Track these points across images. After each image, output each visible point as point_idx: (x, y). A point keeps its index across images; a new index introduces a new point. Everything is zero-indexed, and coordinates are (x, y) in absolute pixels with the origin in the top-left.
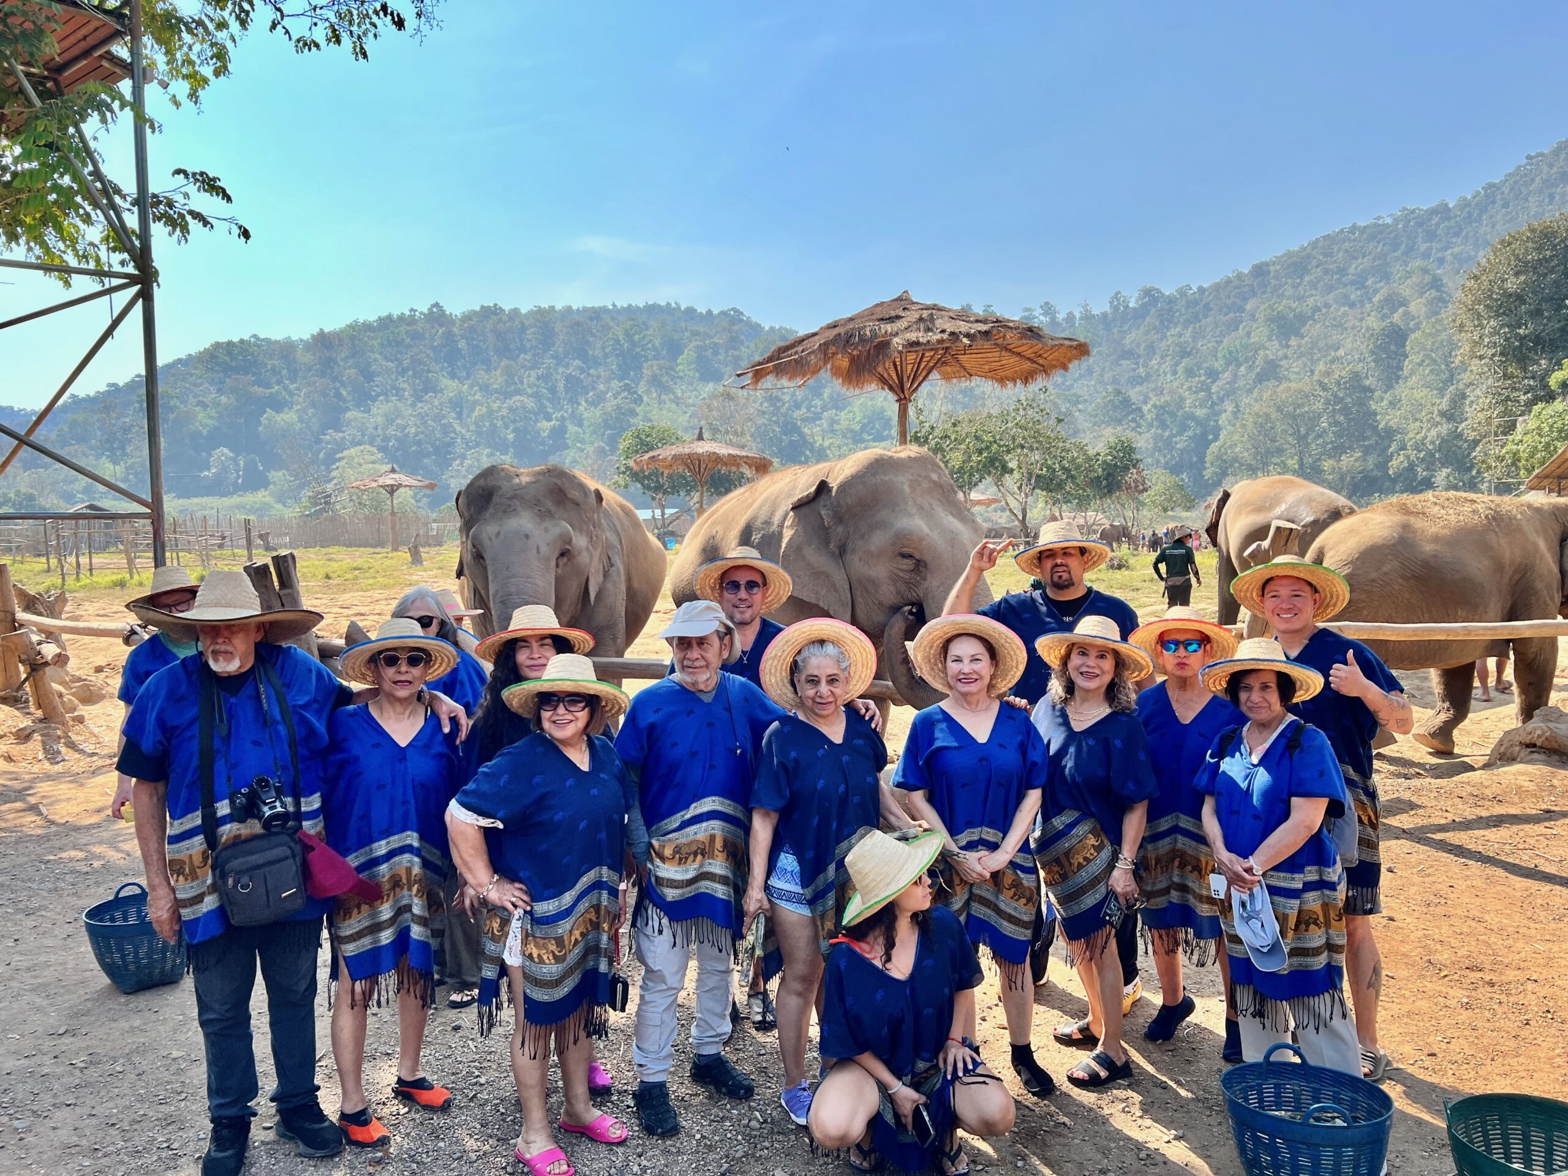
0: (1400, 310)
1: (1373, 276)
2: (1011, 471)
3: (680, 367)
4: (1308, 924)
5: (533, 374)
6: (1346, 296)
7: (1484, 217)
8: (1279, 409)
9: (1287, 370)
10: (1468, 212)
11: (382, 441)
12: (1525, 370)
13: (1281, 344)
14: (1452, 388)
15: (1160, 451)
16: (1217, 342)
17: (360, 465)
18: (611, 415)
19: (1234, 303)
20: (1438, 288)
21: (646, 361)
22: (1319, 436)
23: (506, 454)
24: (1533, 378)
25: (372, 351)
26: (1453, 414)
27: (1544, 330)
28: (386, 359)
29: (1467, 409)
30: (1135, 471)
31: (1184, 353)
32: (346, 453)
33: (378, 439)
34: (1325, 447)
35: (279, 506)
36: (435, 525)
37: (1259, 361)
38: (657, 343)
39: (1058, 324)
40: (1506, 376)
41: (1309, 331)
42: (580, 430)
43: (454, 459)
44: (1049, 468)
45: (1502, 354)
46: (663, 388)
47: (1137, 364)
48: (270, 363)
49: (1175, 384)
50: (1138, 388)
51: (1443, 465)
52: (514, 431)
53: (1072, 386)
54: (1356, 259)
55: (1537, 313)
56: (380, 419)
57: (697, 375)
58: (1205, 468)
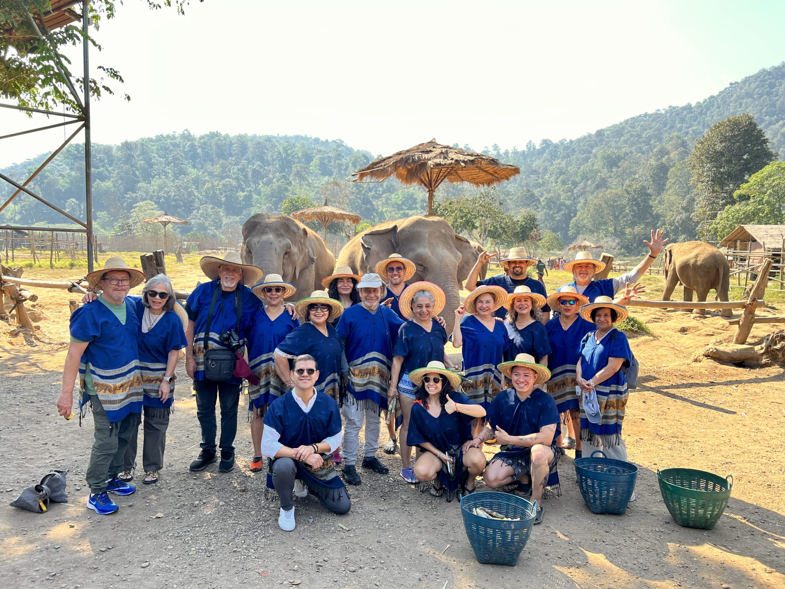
0: (666, 157)
1: (654, 139)
2: (476, 228)
3: (311, 168)
4: (610, 407)
5: (236, 167)
6: (641, 148)
7: (708, 113)
8: (606, 203)
9: (611, 183)
10: (701, 110)
11: (157, 198)
12: (723, 189)
13: (608, 171)
14: (688, 196)
15: (547, 221)
16: (578, 168)
17: (146, 210)
18: (275, 190)
19: (587, 149)
20: (684, 147)
21: (294, 164)
22: (625, 217)
23: (221, 208)
24: (726, 193)
25: (153, 152)
26: (688, 209)
27: (732, 170)
28: (160, 156)
29: (695, 206)
30: (535, 230)
31: (561, 173)
32: (138, 204)
33: (155, 198)
34: (627, 222)
35: (103, 230)
36: (186, 243)
37: (598, 178)
38: (300, 155)
39: (501, 155)
40: (713, 191)
41: (622, 164)
42: (259, 197)
43: (194, 210)
44: (494, 227)
45: (712, 181)
46: (303, 178)
47: (538, 177)
48: (98, 156)
49: (556, 188)
50: (538, 189)
51: (683, 233)
52: (225, 196)
53: (506, 186)
54: (646, 130)
55: (729, 162)
56: (156, 187)
57: (320, 172)
58: (569, 230)
